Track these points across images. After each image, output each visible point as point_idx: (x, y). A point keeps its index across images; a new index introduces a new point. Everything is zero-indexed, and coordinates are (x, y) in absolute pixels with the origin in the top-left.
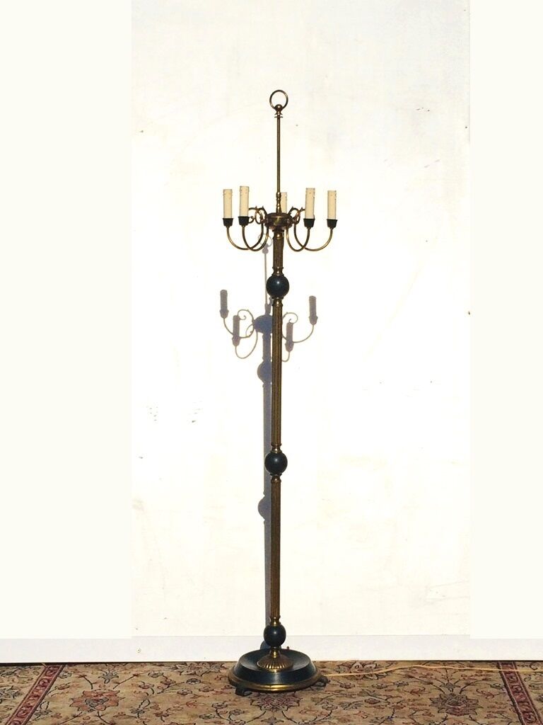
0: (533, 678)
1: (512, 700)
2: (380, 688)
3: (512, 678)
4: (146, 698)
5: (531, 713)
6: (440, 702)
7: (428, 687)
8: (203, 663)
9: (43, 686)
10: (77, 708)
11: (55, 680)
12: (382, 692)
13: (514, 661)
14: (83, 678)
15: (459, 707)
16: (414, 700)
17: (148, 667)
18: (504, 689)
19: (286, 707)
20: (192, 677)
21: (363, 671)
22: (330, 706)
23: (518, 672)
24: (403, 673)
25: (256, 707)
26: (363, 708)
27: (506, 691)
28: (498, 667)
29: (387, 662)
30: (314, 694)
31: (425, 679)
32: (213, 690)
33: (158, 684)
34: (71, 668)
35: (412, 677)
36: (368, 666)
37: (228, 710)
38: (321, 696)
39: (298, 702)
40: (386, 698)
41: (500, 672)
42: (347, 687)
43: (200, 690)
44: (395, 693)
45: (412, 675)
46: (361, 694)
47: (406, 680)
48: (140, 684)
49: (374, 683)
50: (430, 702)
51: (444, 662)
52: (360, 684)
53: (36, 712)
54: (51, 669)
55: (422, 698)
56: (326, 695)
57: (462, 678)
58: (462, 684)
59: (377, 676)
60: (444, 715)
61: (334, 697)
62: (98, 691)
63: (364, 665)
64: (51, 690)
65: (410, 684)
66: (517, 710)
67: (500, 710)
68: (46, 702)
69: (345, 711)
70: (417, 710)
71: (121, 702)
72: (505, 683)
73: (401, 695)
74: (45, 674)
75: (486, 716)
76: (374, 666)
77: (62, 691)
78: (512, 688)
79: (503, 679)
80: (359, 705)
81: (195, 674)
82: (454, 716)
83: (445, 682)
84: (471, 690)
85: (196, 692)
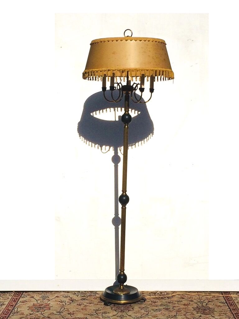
0: (238, 299)
1: (230, 308)
2: (169, 303)
3: (229, 299)
4: (63, 306)
5: (238, 314)
6: (197, 309)
7: (191, 303)
8: (88, 292)
9: (14, 301)
10: (31, 311)
11: (19, 299)
12: (171, 305)
13: (229, 292)
14: (32, 298)
15: (206, 311)
16: (185, 308)
17: (63, 293)
19: (127, 311)
20: (83, 298)
21: (161, 296)
22: (148, 310)
23: (231, 297)
24: (179, 297)
25: (114, 311)
26: (163, 312)
27: (226, 305)
28: (222, 294)
29: (172, 291)
30: (140, 305)
31: (190, 299)
32: (93, 303)
33: (68, 300)
34: (26, 294)
36: (163, 293)
37: (101, 312)
38: (143, 306)
39: (133, 308)
40: (172, 307)
41: (223, 296)
42: (155, 302)
43: (87, 303)
44: (177, 305)
45: (184, 297)
46: (161, 305)
47: (181, 300)
48: (59, 300)
49: (167, 301)
50: (192, 309)
51: (198, 292)
52: (161, 301)
53: (12, 312)
54: (17, 294)
55: (189, 308)
56: (145, 306)
57: (206, 299)
58: (206, 301)
59: (168, 297)
60: (200, 315)
61: (149, 306)
62: (40, 303)
63: (161, 293)
64: (18, 303)
65: (183, 301)
66: (232, 313)
67: (225, 313)
68: (17, 308)
69: (154, 313)
70: (187, 312)
71: (51, 308)
72: (226, 301)
73: (179, 306)
74: (15, 296)
75: (218, 315)
76: (166, 293)
77: (23, 303)
78: (229, 303)
79: (225, 299)
80: (161, 310)
81: (84, 296)
82: (204, 315)
83: (199, 301)
84: (211, 304)
85: (85, 304)
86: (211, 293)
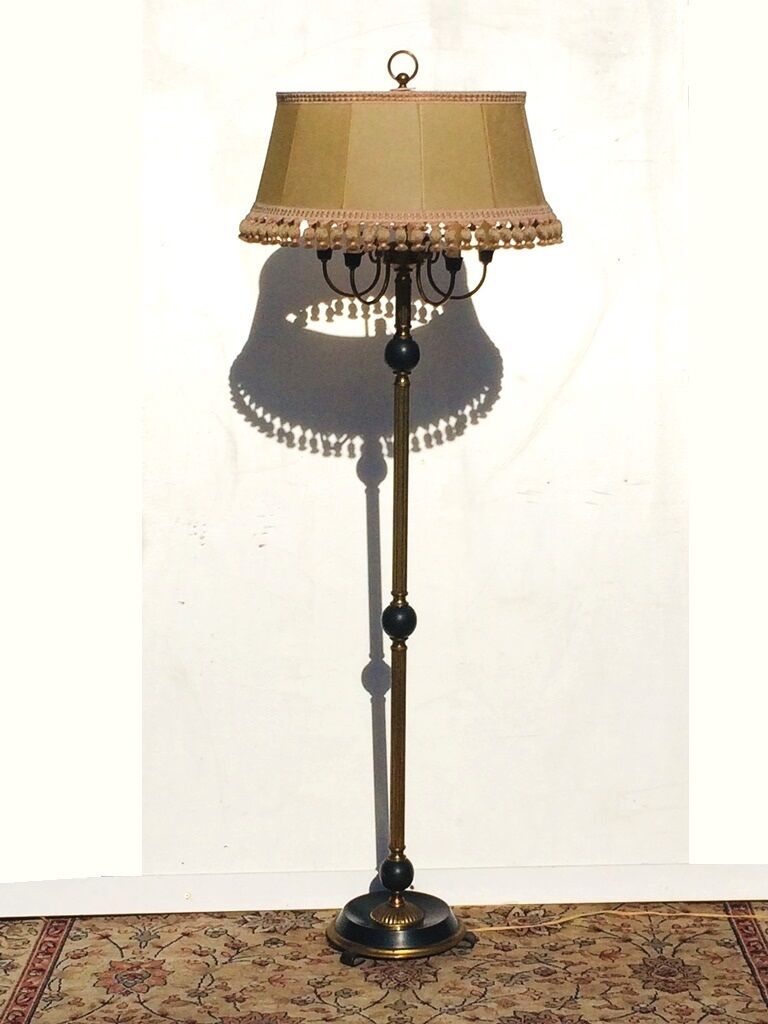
1: (750, 965)
2: (553, 949)
3: (747, 928)
4: (206, 971)
6: (646, 971)
7: (625, 947)
8: (285, 912)
9: (47, 953)
10: (105, 990)
11: (63, 943)
12: (557, 956)
13: (749, 902)
14: (106, 940)
15: (674, 979)
16: (606, 968)
17: (203, 921)
18: (737, 947)
19: (418, 983)
20: (271, 936)
21: (527, 921)
22: (483, 980)
23: (755, 920)
24: (586, 926)
25: (375, 984)
26: (532, 984)
27: (739, 951)
28: (726, 911)
29: (561, 905)
30: (458, 960)
31: (620, 934)
32: (305, 957)
33: (220, 948)
34: (84, 923)
35: (599, 930)
36: (533, 913)
37: (333, 988)
38: (469, 964)
39: (435, 975)
40: (563, 965)
41: (729, 919)
42: (506, 949)
43: (286, 958)
44: (576, 958)
45: (600, 927)
46: (527, 959)
47: (592, 936)
48: (195, 948)
49: (545, 941)
50: (629, 972)
51: (646, 905)
52: (525, 944)
53: (44, 996)
54: (55, 924)
55: (619, 966)
56: (476, 963)
57: (673, 931)
58: (674, 940)
59: (548, 929)
60: (652, 992)
61: (487, 966)
62: (133, 961)
63: (526, 912)
64: (60, 960)
65: (598, 941)
66: (758, 982)
67: (734, 982)
68: (57, 980)
69: (506, 989)
70: (611, 985)
71: (169, 979)
72: (738, 939)
73: (585, 960)
74: (47, 934)
75: (713, 992)
76: (542, 913)
77: (78, 961)
78: (748, 945)
79: (735, 931)
80: (526, 979)
81: (275, 931)
82: (667, 994)
83: (651, 938)
84: (688, 951)
85: (280, 960)
86: (689, 908)
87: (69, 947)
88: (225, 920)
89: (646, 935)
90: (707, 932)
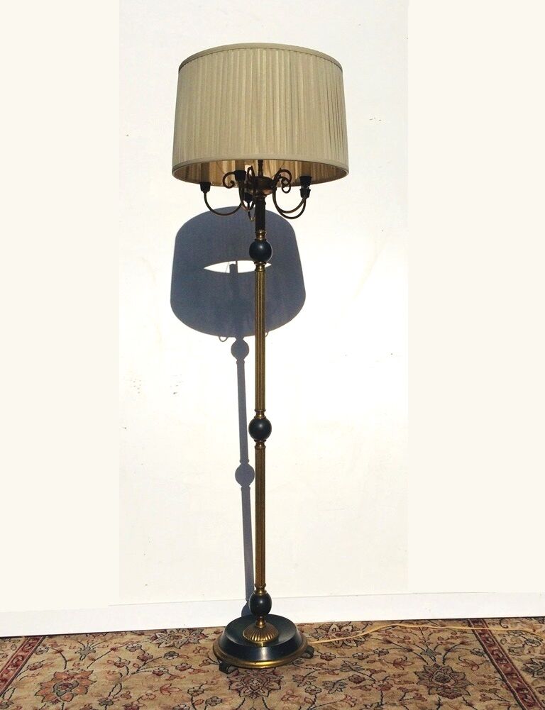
0: (508, 639)
1: (499, 671)
2: (361, 658)
3: (488, 640)
4: (119, 681)
5: (526, 692)
6: (426, 676)
7: (410, 656)
8: (183, 630)
9: (16, 665)
10: (42, 698)
11: (29, 657)
12: (363, 664)
13: (484, 619)
14: (59, 654)
15: (449, 685)
16: (399, 676)
17: (129, 637)
18: (485, 655)
19: (267, 692)
20: (170, 650)
21: (343, 634)
22: (313, 688)
23: (490, 631)
24: (381, 638)
25: (235, 692)
26: (348, 691)
27: (488, 659)
28: (470, 626)
29: (362, 622)
30: (296, 669)
31: (404, 645)
32: (190, 668)
33: (134, 660)
34: (50, 640)
35: (390, 642)
36: (345, 628)
37: (204, 697)
38: (303, 672)
39: (279, 682)
40: (369, 673)
41: (473, 630)
42: (328, 659)
43: (176, 668)
44: (377, 666)
45: (390, 639)
46: (345, 667)
47: (386, 647)
48: (117, 660)
49: (354, 651)
50: (416, 679)
51: (417, 621)
52: (341, 654)
55: (407, 672)
56: (309, 671)
57: (439, 642)
58: (441, 649)
59: (356, 641)
60: (435, 698)
61: (315, 674)
62: (71, 671)
63: (340, 628)
64: (21, 671)
65: (391, 652)
66: (509, 687)
67: (492, 687)
68: (12, 689)
69: (330, 696)
70: (406, 691)
71: (91, 687)
72: (484, 648)
73: (385, 668)
74: (22, 649)
75: (480, 698)
76: (350, 628)
77: (33, 672)
78: (493, 654)
79: (480, 641)
80: (343, 685)
81: (173, 646)
82: (447, 699)
83: (425, 648)
84: (453, 659)
85: (173, 670)
86: (446, 624)
87: (32, 661)
88: (143, 636)
89: (421, 645)
90: (462, 643)
